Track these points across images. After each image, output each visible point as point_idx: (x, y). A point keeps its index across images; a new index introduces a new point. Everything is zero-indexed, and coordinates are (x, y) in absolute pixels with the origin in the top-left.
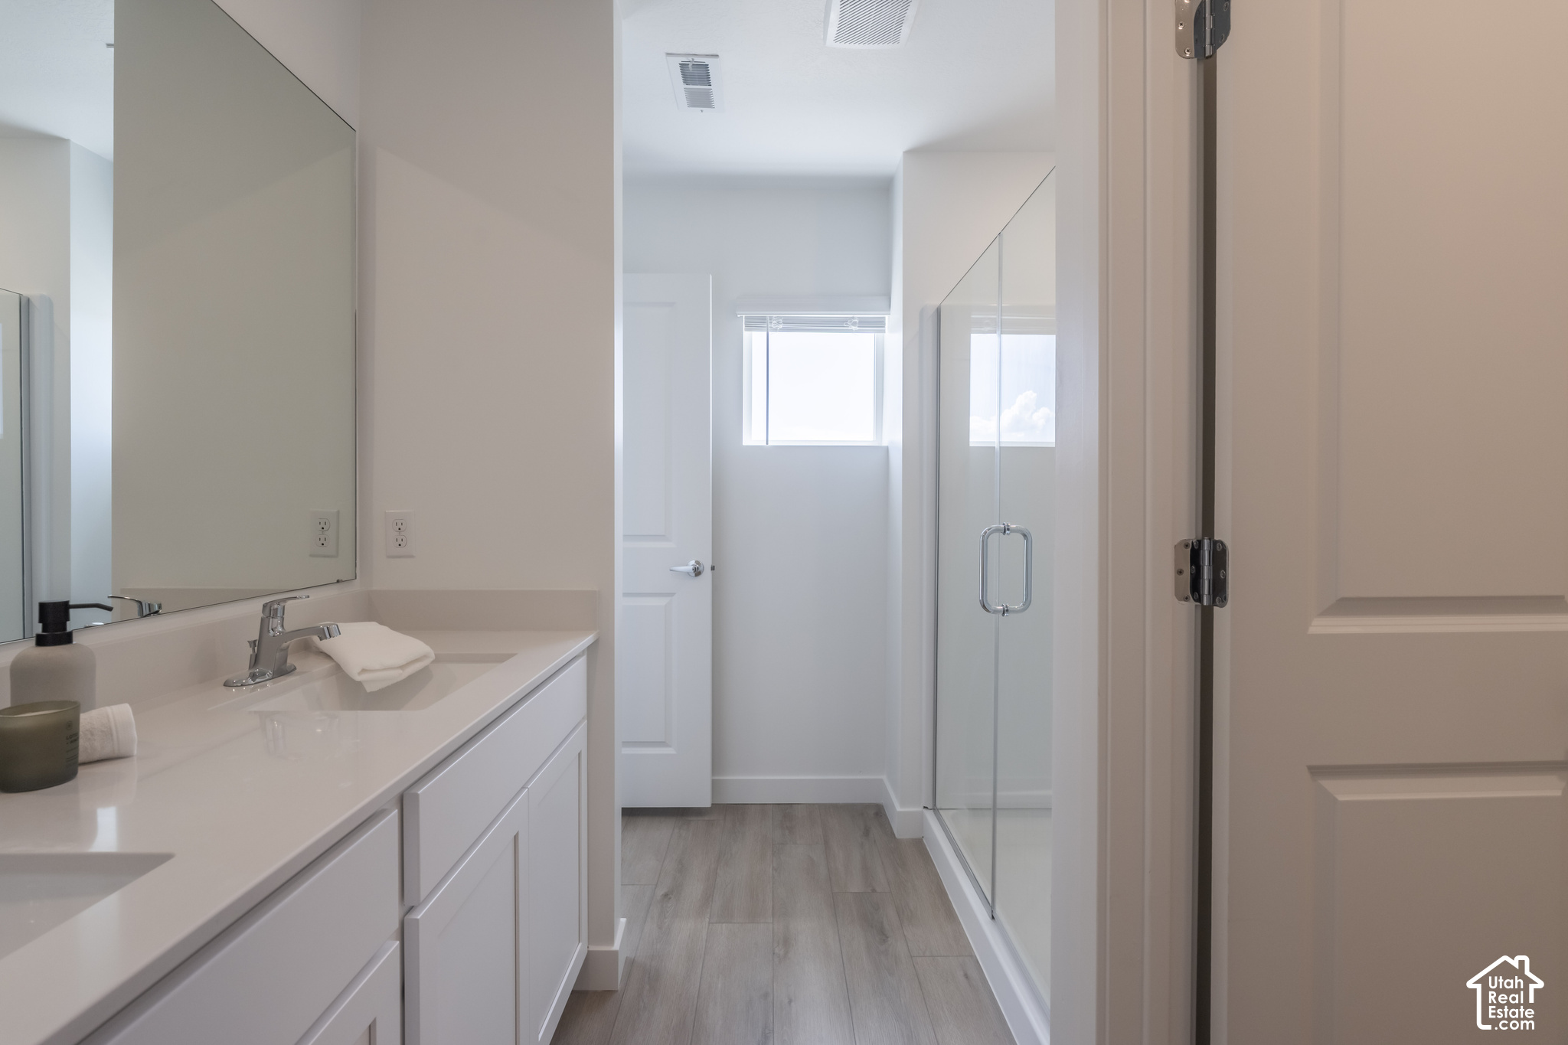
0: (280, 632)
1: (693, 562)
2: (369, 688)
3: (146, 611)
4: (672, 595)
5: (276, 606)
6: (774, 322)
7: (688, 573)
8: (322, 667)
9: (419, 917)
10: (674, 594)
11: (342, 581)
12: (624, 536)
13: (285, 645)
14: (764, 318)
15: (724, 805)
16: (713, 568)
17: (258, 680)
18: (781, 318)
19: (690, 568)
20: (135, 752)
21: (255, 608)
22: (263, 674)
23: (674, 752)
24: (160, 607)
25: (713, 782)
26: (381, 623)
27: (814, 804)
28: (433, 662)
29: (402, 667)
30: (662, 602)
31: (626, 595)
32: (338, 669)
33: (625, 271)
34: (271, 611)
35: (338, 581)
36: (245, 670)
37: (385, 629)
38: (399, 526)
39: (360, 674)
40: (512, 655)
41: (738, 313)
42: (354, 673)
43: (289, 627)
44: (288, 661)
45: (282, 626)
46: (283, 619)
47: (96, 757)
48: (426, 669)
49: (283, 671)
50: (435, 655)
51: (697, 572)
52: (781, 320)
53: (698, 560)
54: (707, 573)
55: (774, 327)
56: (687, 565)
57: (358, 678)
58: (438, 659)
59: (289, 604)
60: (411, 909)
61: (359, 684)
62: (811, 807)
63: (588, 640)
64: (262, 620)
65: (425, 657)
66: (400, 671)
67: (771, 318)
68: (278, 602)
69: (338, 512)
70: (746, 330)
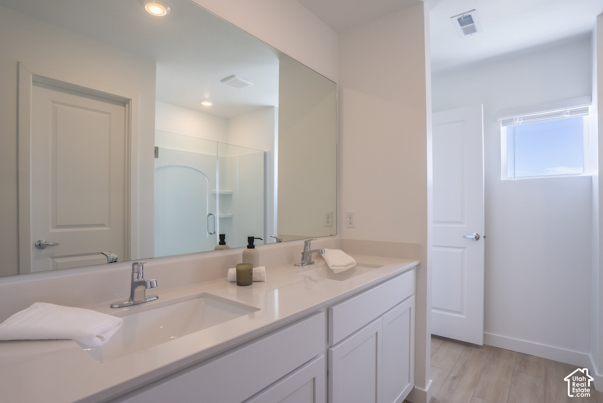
0: (309, 250)
1: (475, 234)
2: (335, 272)
3: (278, 241)
4: (465, 248)
5: (308, 242)
6: (517, 120)
7: (473, 239)
8: (322, 263)
9: (333, 350)
10: (466, 248)
11: (332, 235)
12: (433, 221)
13: (310, 255)
14: (512, 119)
15: (490, 346)
16: (485, 237)
17: (304, 265)
18: (521, 118)
19: (473, 237)
20: (266, 281)
21: (302, 243)
22: (304, 263)
23: (465, 317)
24: (281, 240)
25: (484, 333)
26: (343, 250)
27: (542, 358)
28: (356, 265)
29: (346, 266)
30: (460, 251)
31: (434, 246)
32: (326, 265)
33: (433, 112)
34: (306, 244)
35: (331, 235)
36: (300, 261)
37: (343, 252)
38: (350, 217)
39: (332, 267)
40: (383, 266)
41: (497, 119)
42: (330, 265)
43: (311, 249)
44: (311, 260)
45: (310, 249)
46: (310, 246)
47: (257, 280)
48: (354, 268)
49: (310, 263)
50: (357, 263)
51: (477, 238)
52: (521, 119)
53: (477, 233)
54: (482, 239)
55: (518, 123)
56: (472, 235)
57: (331, 268)
58: (358, 265)
59: (312, 242)
60: (331, 347)
61: (332, 270)
62: (539, 359)
63: (415, 263)
64: (305, 246)
65: (353, 263)
66: (345, 267)
67: (516, 119)
68: (309, 241)
69: (332, 212)
70: (502, 126)
